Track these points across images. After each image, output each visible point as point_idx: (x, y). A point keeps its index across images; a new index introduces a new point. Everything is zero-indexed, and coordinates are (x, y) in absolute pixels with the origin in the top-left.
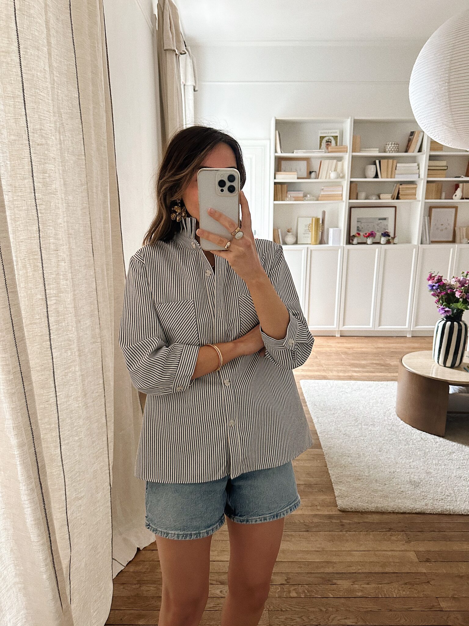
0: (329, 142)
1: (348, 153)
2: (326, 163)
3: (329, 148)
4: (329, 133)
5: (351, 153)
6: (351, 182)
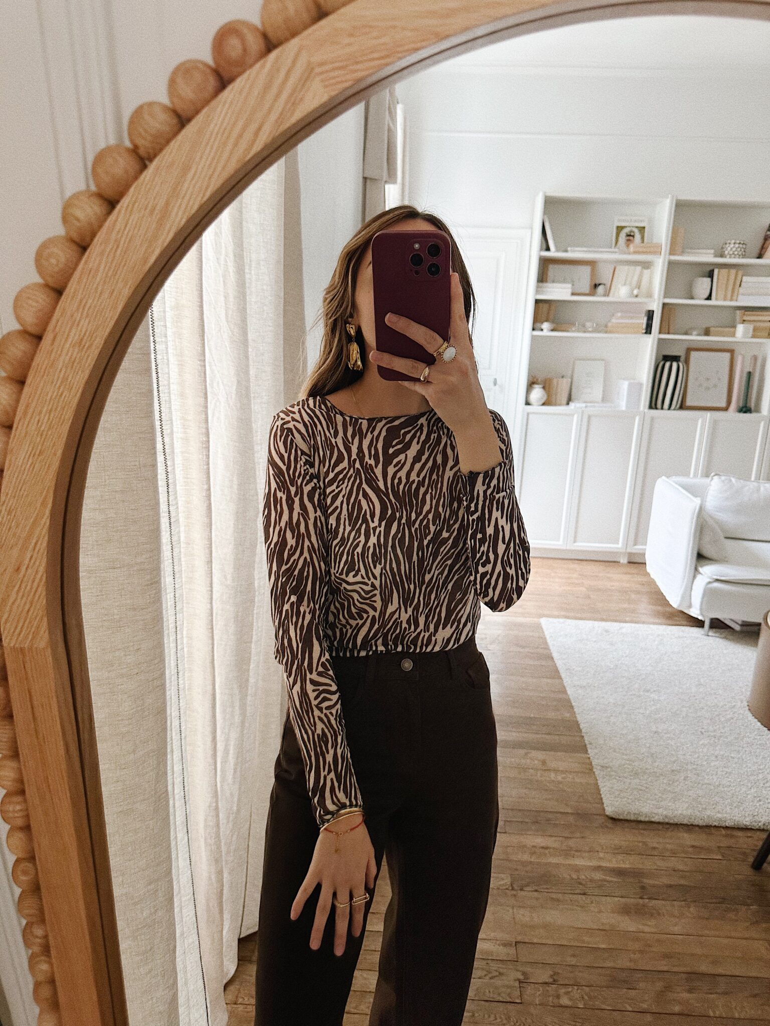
0: (630, 236)
1: (662, 256)
2: (622, 271)
3: (631, 246)
4: (632, 221)
5: (667, 256)
6: (664, 305)
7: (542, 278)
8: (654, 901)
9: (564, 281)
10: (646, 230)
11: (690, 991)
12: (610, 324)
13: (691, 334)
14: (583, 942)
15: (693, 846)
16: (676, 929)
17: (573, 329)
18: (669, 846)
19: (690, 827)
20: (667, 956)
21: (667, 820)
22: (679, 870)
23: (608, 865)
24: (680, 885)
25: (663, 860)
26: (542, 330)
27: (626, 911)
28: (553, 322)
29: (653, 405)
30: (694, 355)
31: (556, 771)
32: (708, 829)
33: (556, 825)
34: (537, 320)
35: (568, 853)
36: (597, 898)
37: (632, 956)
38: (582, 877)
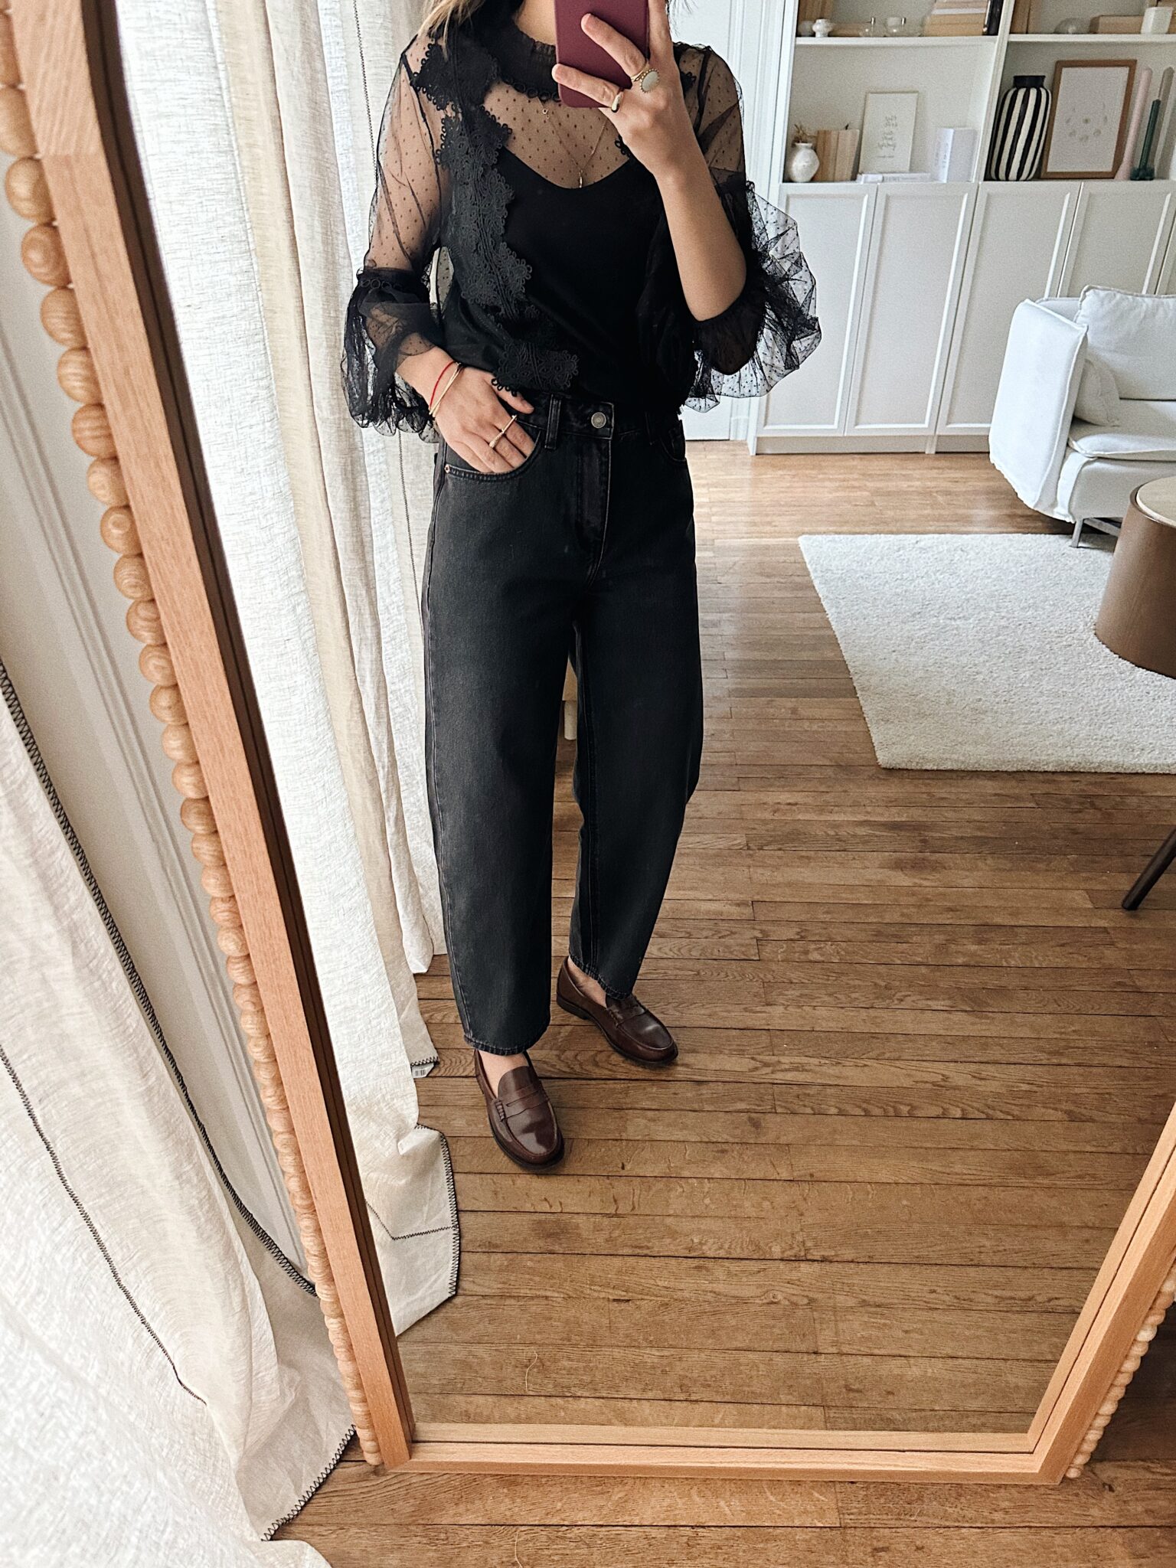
8: (937, 855)
11: (980, 943)
12: (928, 21)
13: (1065, 33)
14: (841, 898)
15: (996, 795)
16: (966, 882)
17: (867, 31)
18: (964, 797)
19: (994, 775)
20: (950, 909)
21: (963, 767)
22: (975, 821)
23: (877, 819)
24: (976, 837)
25: (954, 811)
26: (813, 35)
27: (898, 866)
28: (831, 20)
29: (991, 174)
31: (811, 719)
32: (1019, 775)
33: (810, 780)
34: (805, 14)
35: (823, 808)
36: (862, 854)
37: (905, 911)
38: (842, 833)
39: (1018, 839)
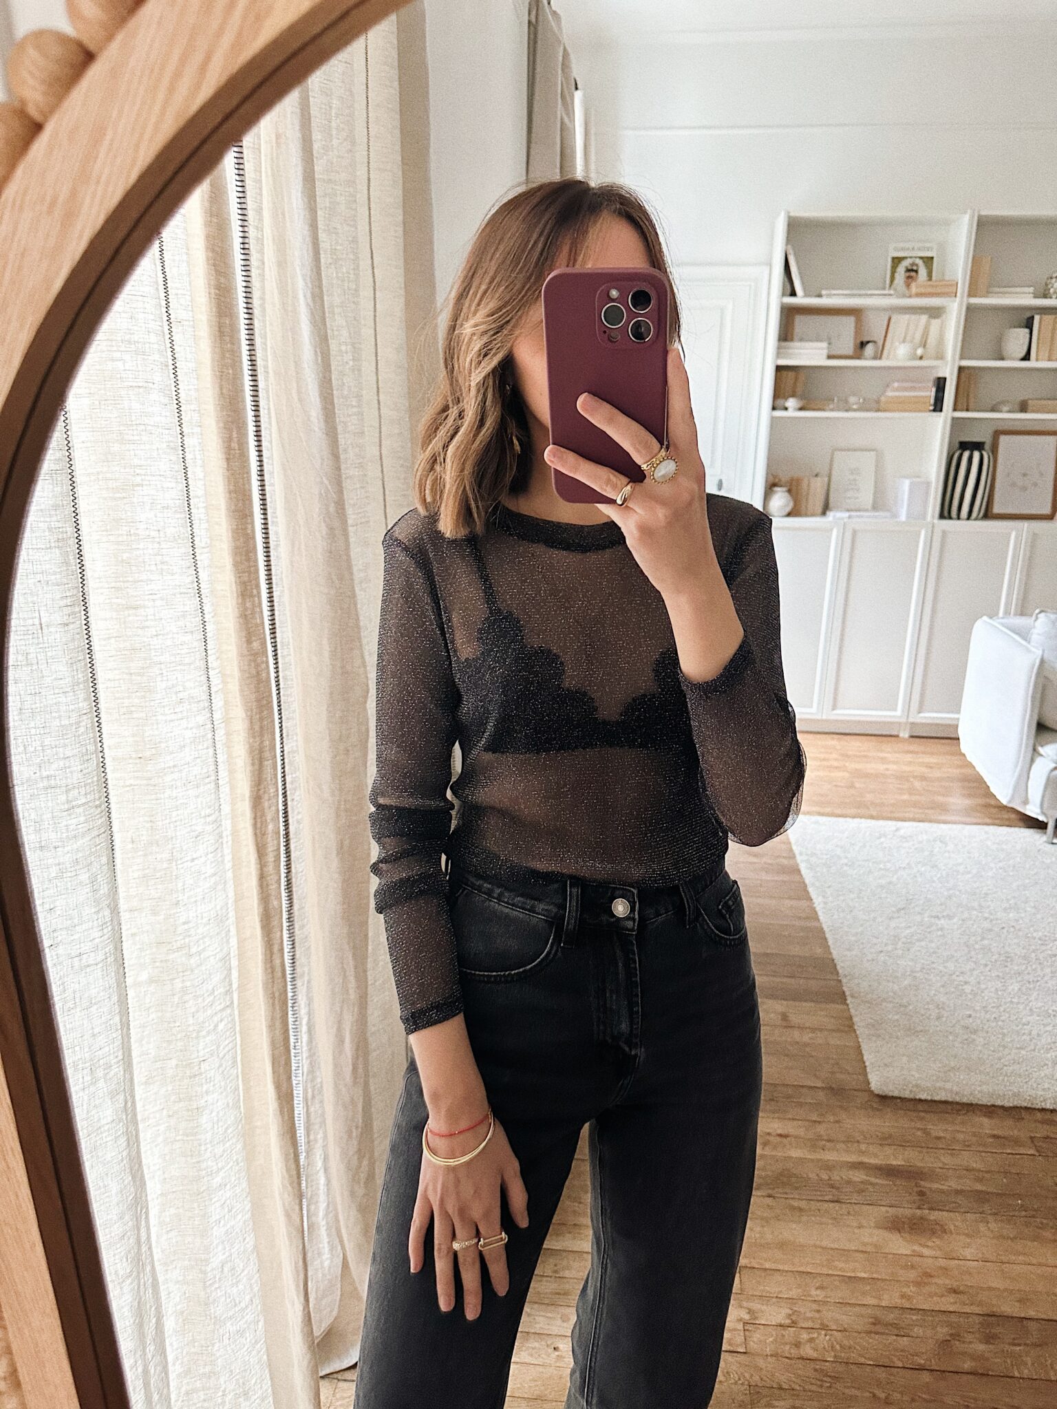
0: (912, 271)
1: (958, 299)
2: (901, 323)
3: (913, 285)
4: (913, 249)
5: (965, 299)
6: (961, 369)
7: (786, 335)
8: (936, 1213)
9: (818, 339)
10: (935, 259)
11: (987, 1342)
12: (883, 399)
13: (1000, 411)
14: (836, 1268)
15: (994, 1136)
16: (968, 1253)
17: (831, 406)
18: (961, 1136)
19: (990, 1110)
20: (955, 1291)
21: (958, 1099)
22: (973, 1170)
23: (873, 1161)
24: (976, 1191)
25: (952, 1155)
26: (786, 409)
27: (895, 1225)
28: (802, 397)
29: (945, 514)
30: (1003, 440)
31: (801, 1028)
32: (1016, 1112)
33: (801, 1105)
34: (779, 394)
35: (815, 1143)
36: (856, 1207)
37: (904, 1290)
38: (836, 1177)
39: (1020, 1196)
